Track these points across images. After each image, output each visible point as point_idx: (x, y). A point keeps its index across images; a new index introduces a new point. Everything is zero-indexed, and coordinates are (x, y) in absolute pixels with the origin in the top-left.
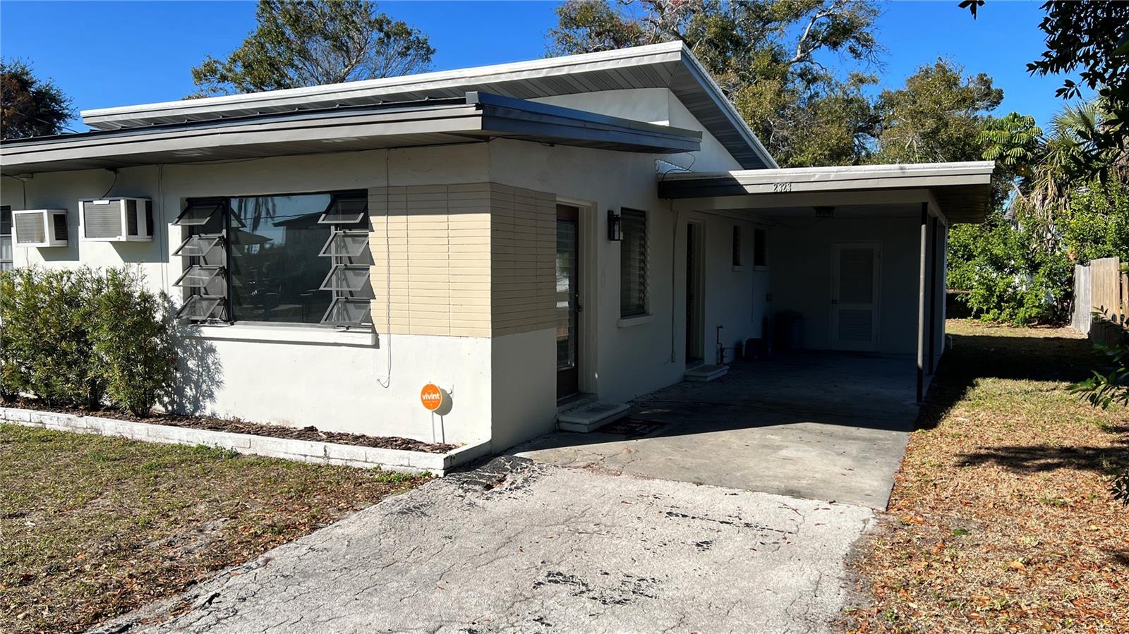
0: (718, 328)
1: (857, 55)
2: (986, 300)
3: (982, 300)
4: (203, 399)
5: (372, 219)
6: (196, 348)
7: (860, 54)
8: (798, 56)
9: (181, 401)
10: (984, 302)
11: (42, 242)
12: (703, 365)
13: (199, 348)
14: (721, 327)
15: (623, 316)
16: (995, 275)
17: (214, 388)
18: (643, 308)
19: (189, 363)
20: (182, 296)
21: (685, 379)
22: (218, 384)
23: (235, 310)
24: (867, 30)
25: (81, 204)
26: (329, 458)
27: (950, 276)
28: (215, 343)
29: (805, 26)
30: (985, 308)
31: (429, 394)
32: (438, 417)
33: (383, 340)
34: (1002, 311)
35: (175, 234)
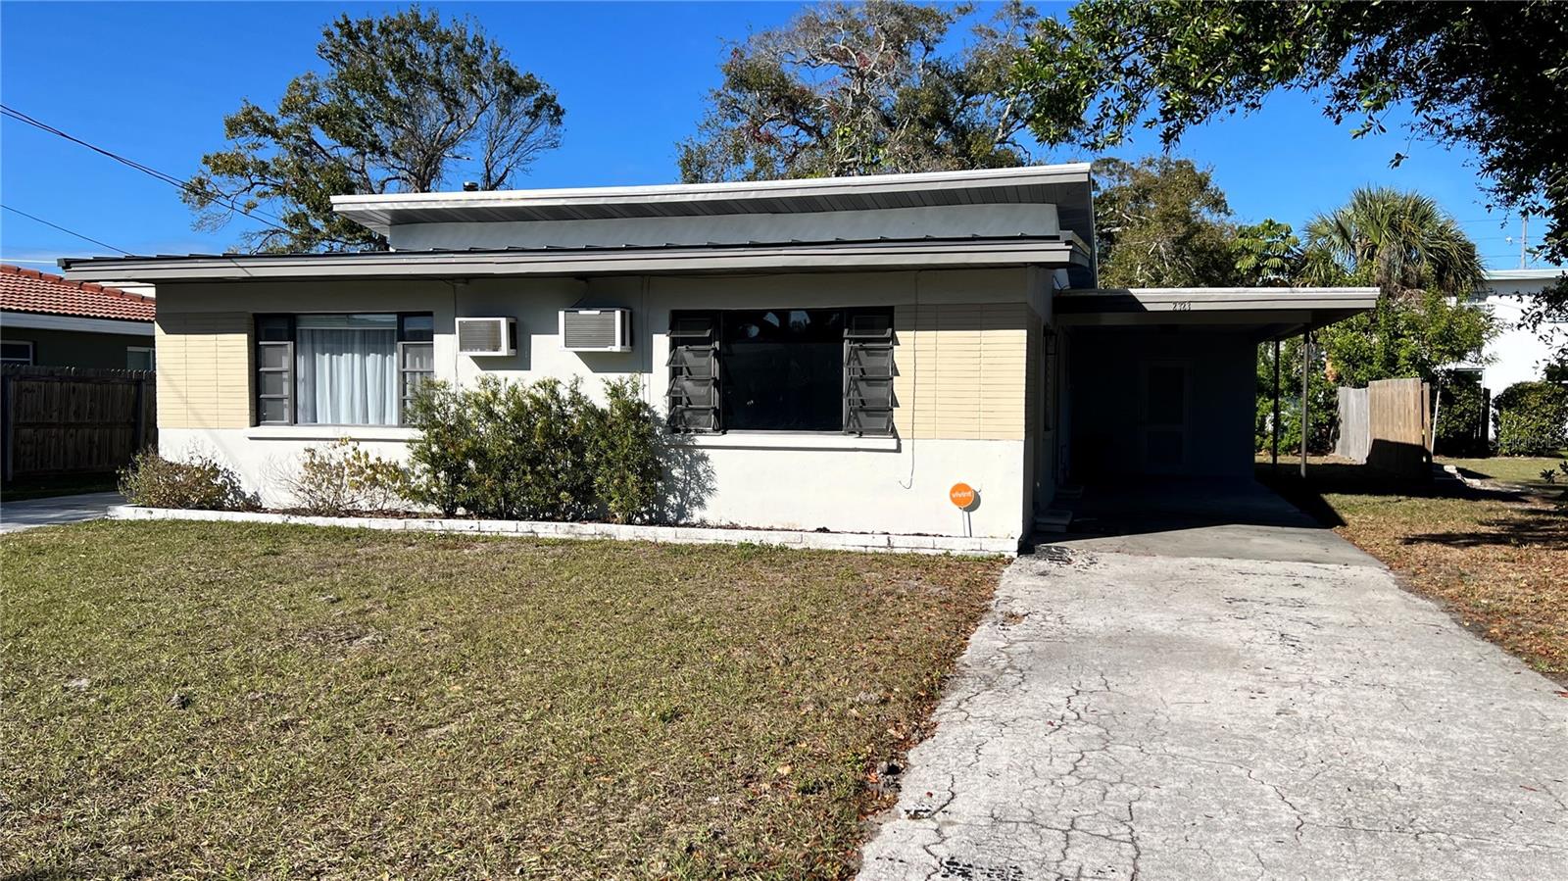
4: (691, 506)
5: (898, 334)
6: (683, 457)
9: (661, 510)
11: (496, 350)
13: (687, 456)
17: (705, 496)
19: (673, 472)
20: (668, 405)
22: (710, 491)
23: (729, 419)
25: (561, 314)
26: (893, 547)
28: (707, 452)
31: (960, 492)
32: (966, 513)
33: (906, 445)
35: (661, 344)
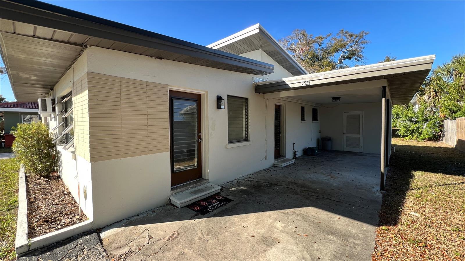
0: (294, 144)
1: (357, 60)
2: (406, 132)
3: (405, 132)
7: (358, 60)
8: (339, 63)
10: (405, 133)
12: (285, 159)
14: (295, 143)
15: (229, 143)
16: (409, 124)
18: (247, 138)
21: (274, 166)
24: (360, 53)
27: (393, 124)
29: (340, 54)
30: (406, 135)
34: (413, 136)
